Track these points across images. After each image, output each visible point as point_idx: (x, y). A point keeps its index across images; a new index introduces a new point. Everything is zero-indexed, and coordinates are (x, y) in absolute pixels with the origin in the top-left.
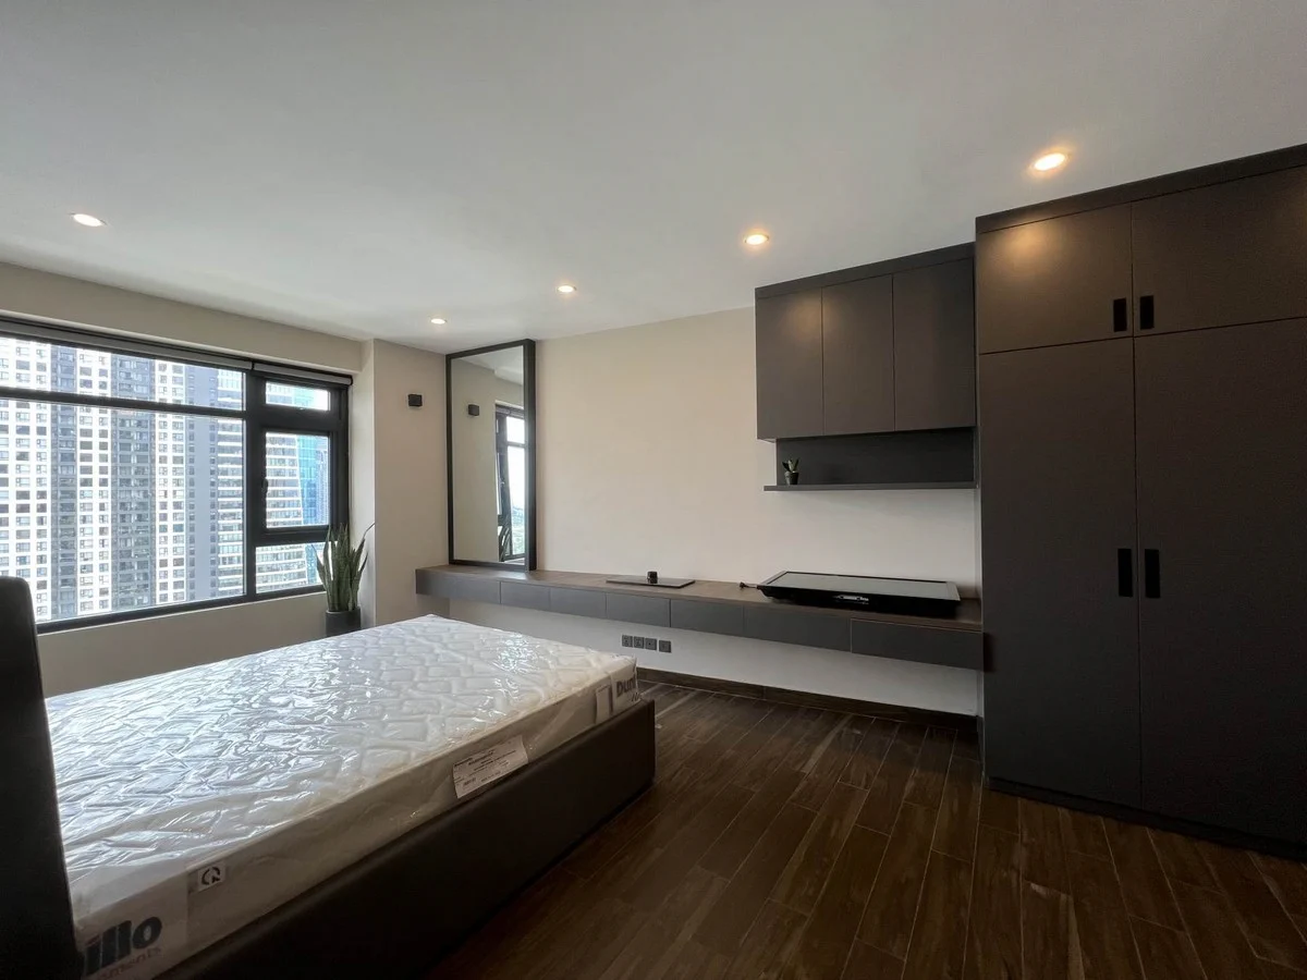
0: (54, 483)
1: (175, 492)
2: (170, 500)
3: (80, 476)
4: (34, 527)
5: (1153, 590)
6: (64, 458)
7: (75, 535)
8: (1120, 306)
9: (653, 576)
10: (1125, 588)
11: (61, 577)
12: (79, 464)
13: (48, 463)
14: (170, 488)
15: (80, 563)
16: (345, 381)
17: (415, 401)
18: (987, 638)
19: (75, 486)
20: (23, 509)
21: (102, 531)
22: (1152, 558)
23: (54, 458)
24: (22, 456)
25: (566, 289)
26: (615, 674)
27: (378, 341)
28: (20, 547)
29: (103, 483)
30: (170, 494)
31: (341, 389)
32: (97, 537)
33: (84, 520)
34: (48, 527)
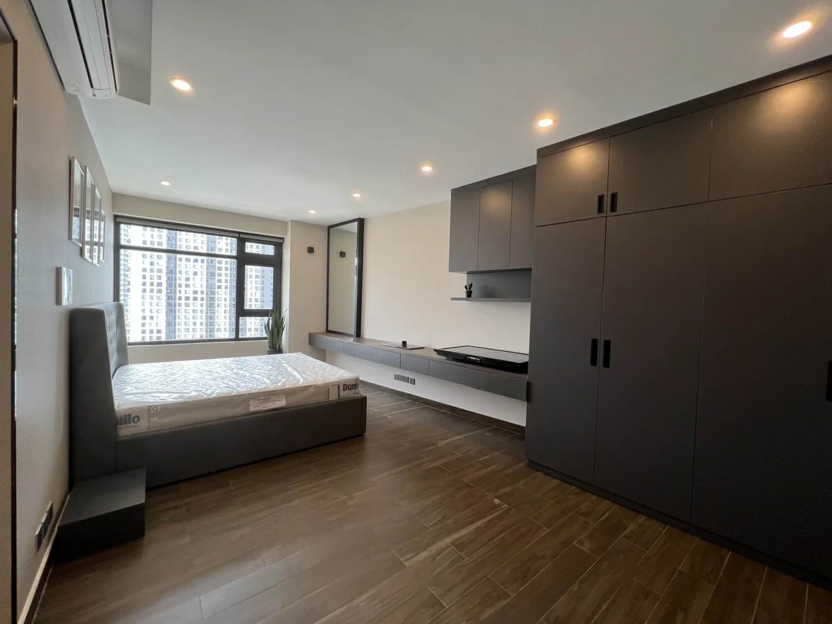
0: (207, 287)
1: (255, 294)
2: (253, 298)
3: (217, 284)
4: (199, 308)
5: (606, 363)
6: (211, 275)
7: (214, 313)
8: (601, 198)
9: (404, 343)
10: (594, 362)
11: (209, 333)
12: (217, 278)
13: (205, 277)
14: (254, 291)
15: (217, 327)
16: (280, 241)
17: (311, 250)
18: (529, 384)
19: (215, 289)
20: (195, 299)
21: (225, 311)
22: (607, 344)
23: (207, 275)
24: (195, 274)
25: (357, 195)
26: (344, 381)
27: (292, 221)
28: (194, 317)
29: (226, 288)
30: (253, 295)
31: (279, 245)
32: (223, 314)
33: (218, 306)
34: (204, 308)
